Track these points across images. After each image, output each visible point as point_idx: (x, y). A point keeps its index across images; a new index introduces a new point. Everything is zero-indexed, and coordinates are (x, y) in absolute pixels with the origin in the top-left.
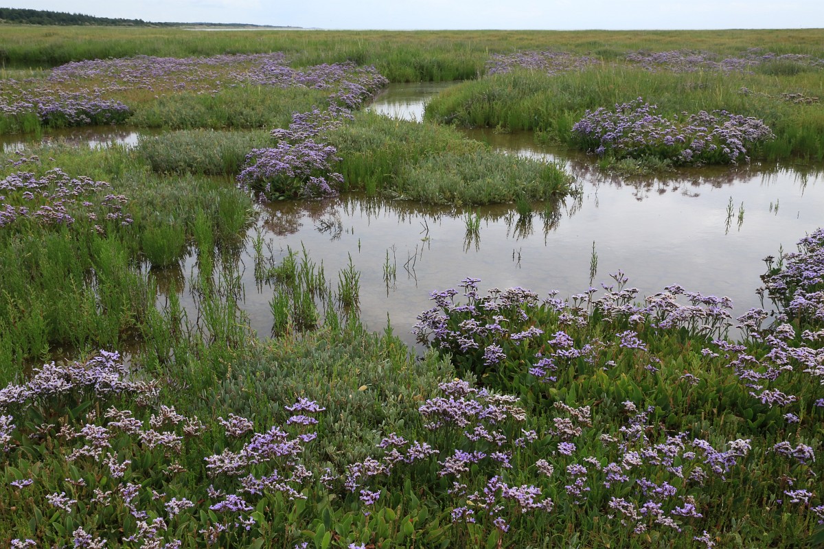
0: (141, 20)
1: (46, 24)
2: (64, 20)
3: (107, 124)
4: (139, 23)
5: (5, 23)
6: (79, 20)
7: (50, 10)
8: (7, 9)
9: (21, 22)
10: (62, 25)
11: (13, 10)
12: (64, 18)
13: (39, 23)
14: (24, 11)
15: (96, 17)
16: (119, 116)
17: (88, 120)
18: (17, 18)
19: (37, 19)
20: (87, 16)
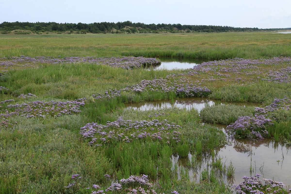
0: (257, 28)
1: (210, 32)
2: (219, 30)
3: (201, 97)
4: (256, 30)
5: (192, 32)
6: (226, 29)
7: (213, 25)
8: (194, 26)
9: (199, 31)
10: (217, 32)
11: (197, 26)
12: (219, 29)
13: (207, 32)
14: (201, 26)
15: (234, 27)
16: (206, 94)
17: (193, 95)
18: (198, 30)
19: (206, 30)
20: (230, 27)
